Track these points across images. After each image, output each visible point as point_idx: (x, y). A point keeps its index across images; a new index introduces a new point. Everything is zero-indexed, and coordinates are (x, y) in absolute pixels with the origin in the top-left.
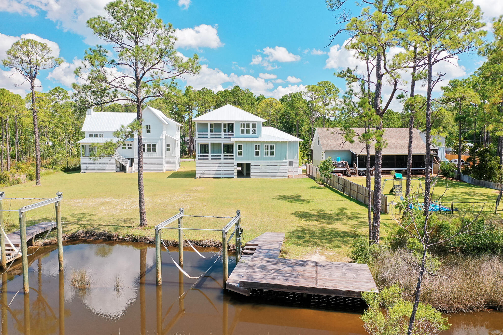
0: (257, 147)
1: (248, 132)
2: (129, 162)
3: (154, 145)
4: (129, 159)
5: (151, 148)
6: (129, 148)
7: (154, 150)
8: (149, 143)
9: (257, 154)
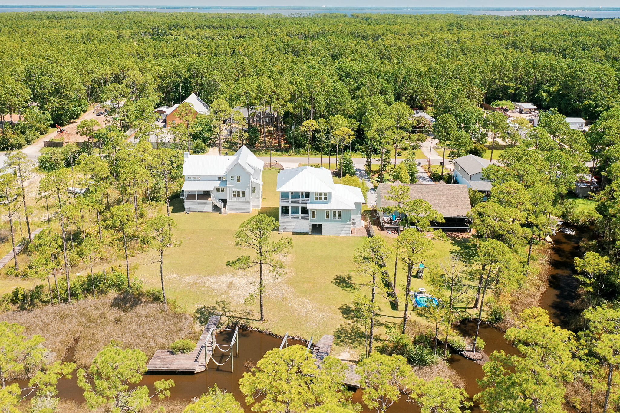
0: (328, 213)
1: (321, 199)
2: (222, 204)
3: (243, 192)
4: (222, 200)
5: (241, 194)
6: (222, 191)
7: (243, 195)
8: (239, 190)
9: (327, 217)
